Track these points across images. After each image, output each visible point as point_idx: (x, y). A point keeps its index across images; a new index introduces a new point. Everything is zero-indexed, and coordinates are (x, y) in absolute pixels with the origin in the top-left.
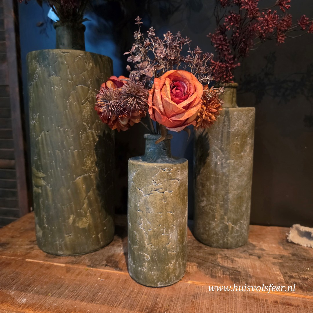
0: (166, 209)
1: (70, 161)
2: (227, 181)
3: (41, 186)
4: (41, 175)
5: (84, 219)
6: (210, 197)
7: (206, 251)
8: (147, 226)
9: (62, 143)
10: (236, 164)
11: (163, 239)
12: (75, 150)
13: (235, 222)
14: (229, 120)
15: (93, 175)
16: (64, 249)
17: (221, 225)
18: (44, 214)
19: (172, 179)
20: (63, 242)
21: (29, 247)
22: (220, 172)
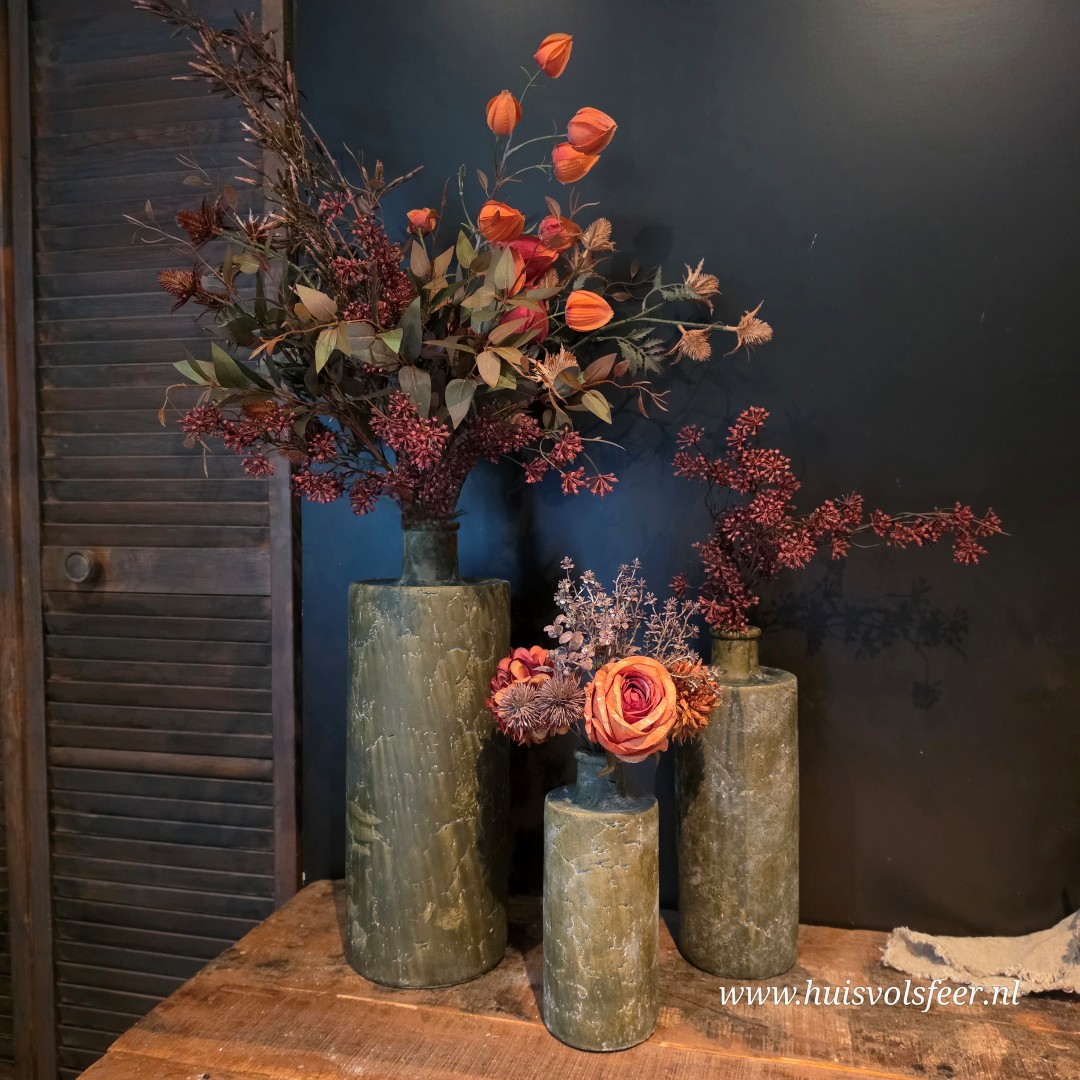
0: (617, 899)
1: (431, 793)
2: (742, 834)
3: (371, 843)
4: (371, 819)
5: (453, 912)
6: (708, 866)
7: (701, 983)
8: (583, 932)
9: (418, 759)
10: (760, 799)
11: (612, 957)
12: (439, 772)
13: (762, 922)
14: (741, 711)
15: (471, 819)
16: (412, 974)
17: (733, 928)
18: (373, 901)
19: (627, 843)
20: (409, 960)
21: (332, 968)
22: (728, 815)
